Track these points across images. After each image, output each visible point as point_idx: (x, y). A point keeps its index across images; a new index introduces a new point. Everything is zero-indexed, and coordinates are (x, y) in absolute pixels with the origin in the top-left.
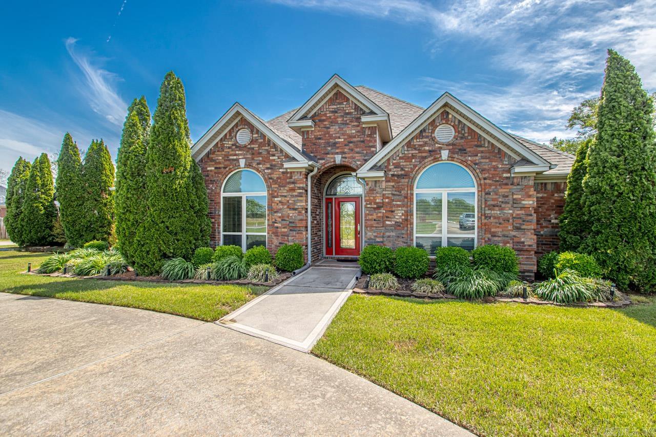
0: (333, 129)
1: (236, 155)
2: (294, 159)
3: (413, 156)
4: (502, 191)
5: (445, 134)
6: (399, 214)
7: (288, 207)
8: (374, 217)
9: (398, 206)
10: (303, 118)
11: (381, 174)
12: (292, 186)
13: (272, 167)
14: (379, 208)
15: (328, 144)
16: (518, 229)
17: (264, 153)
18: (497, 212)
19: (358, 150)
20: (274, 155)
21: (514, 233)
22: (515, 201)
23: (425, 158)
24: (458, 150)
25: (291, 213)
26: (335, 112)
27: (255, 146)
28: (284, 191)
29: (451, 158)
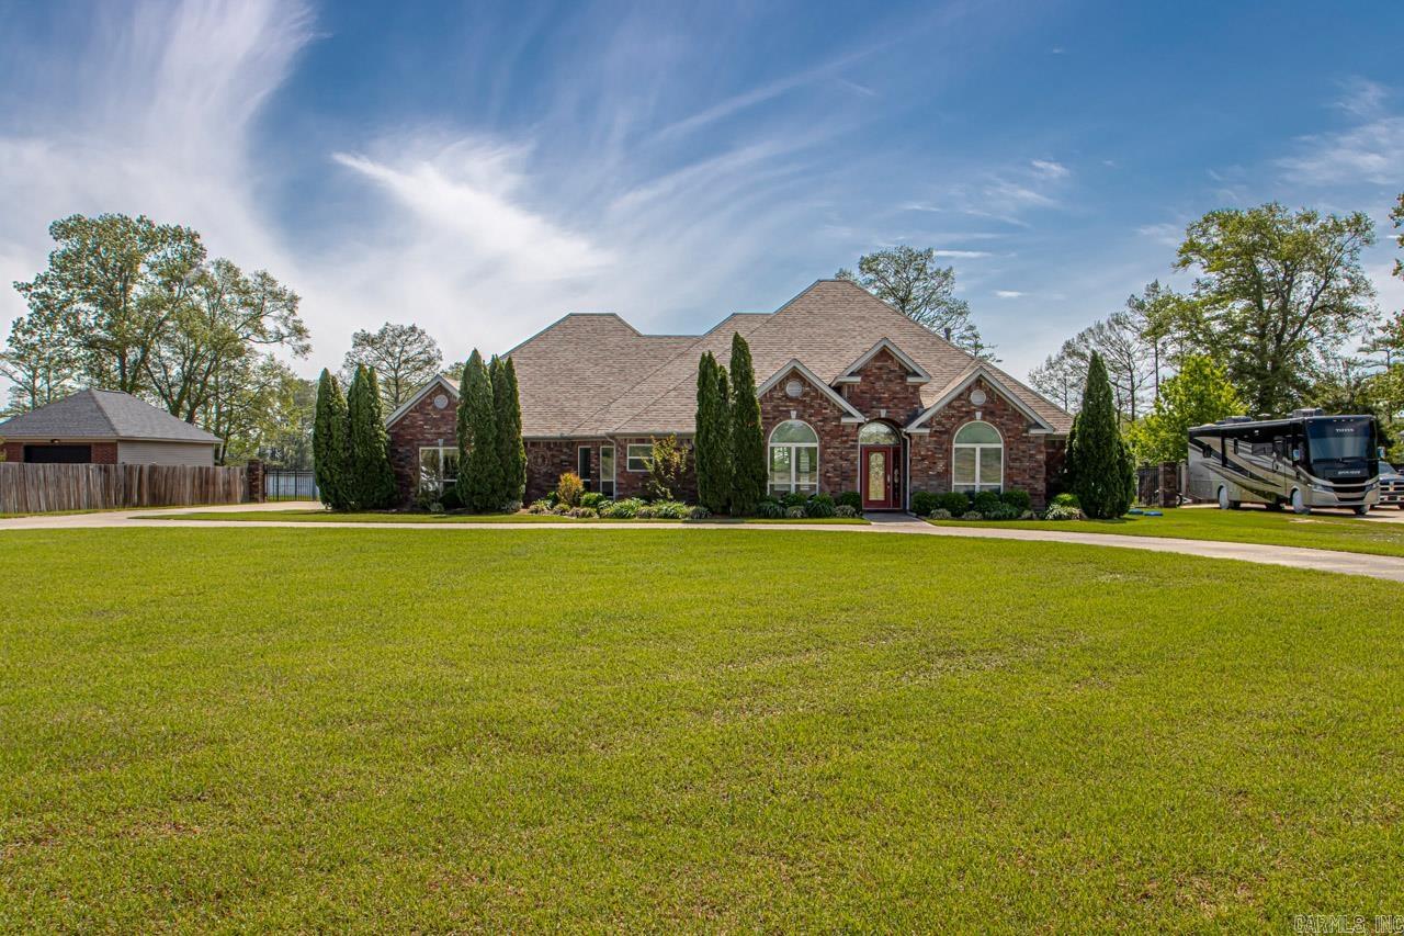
0: (878, 385)
1: (786, 406)
2: (849, 415)
3: (953, 416)
4: (1022, 447)
5: (978, 398)
6: (940, 466)
7: (841, 458)
8: (919, 467)
9: (940, 458)
10: (852, 374)
11: (927, 431)
12: (845, 438)
13: (825, 420)
14: (923, 460)
15: (873, 399)
16: (1033, 477)
17: (817, 406)
18: (1017, 464)
19: (901, 405)
20: (825, 409)
21: (1030, 481)
22: (1032, 456)
23: (962, 417)
24: (988, 413)
25: (844, 464)
26: (880, 368)
27: (808, 399)
28: (836, 443)
29: (983, 418)
